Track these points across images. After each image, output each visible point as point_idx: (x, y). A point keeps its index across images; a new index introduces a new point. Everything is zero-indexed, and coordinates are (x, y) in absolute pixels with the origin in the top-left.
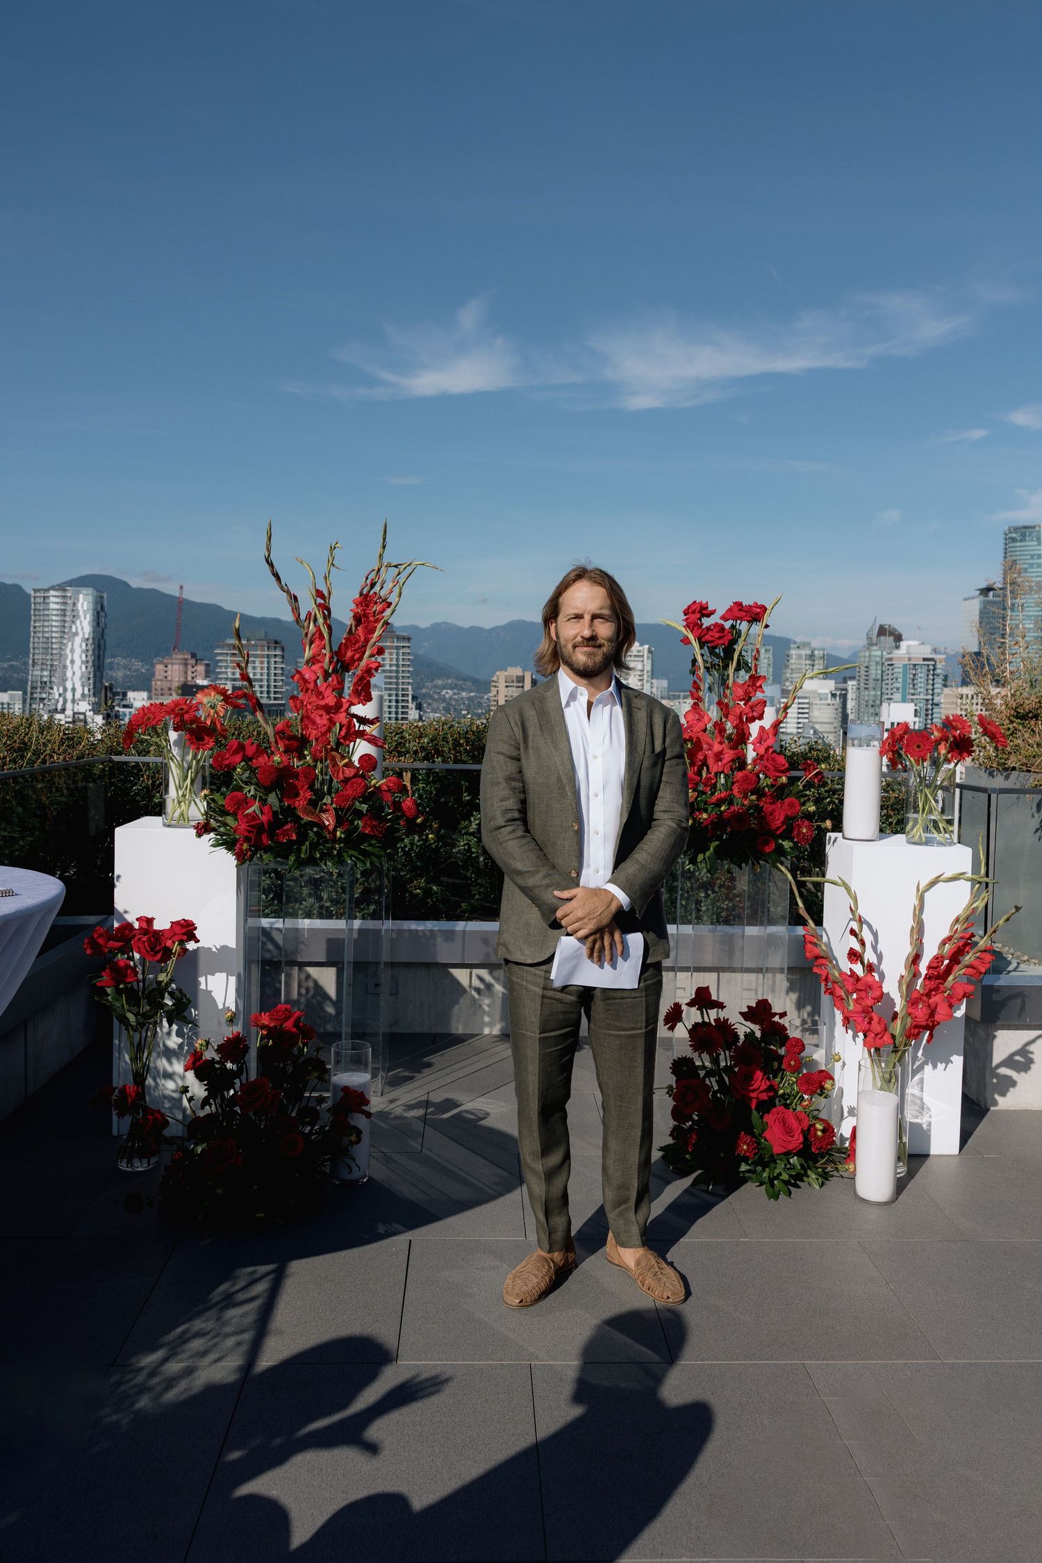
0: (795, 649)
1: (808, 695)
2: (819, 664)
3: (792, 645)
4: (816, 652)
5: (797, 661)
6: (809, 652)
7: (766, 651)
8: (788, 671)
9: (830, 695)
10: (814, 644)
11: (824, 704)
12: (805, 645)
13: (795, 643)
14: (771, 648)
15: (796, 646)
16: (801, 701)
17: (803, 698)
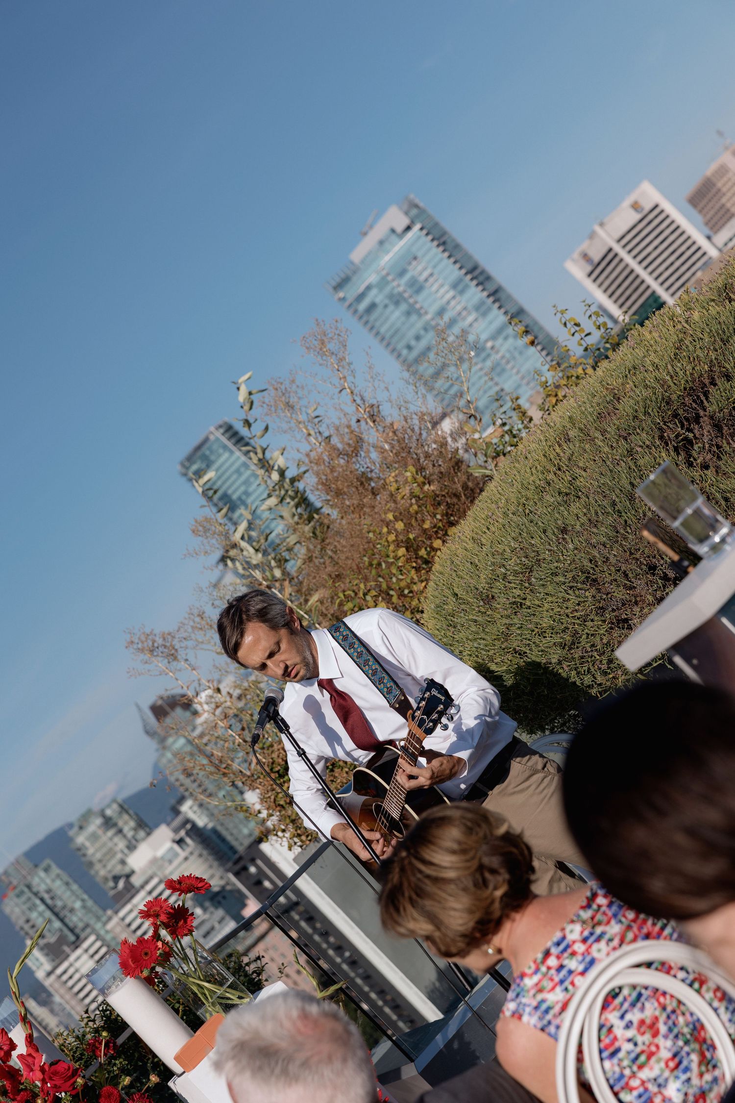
0: (78, 834)
1: (150, 872)
2: (126, 823)
3: (71, 833)
4: (109, 812)
5: (97, 845)
6: (99, 821)
7: (47, 870)
8: (98, 866)
9: (176, 847)
10: (96, 808)
11: (180, 864)
12: (86, 817)
13: (71, 826)
14: (47, 861)
15: (76, 829)
16: (148, 887)
17: (147, 882)
